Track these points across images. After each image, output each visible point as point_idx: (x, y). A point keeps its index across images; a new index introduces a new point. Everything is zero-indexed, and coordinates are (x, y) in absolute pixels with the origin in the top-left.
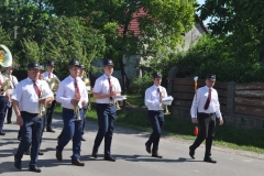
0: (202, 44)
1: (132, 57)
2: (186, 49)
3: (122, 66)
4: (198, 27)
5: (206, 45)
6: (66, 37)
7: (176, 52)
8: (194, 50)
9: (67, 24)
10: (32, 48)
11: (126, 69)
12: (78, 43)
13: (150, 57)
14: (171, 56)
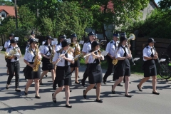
0: (154, 15)
1: (110, 26)
2: (144, 19)
3: (104, 31)
4: (151, 5)
5: (157, 15)
6: (68, 15)
7: (138, 21)
8: (149, 19)
9: (69, 6)
10: (48, 22)
11: (106, 33)
12: (76, 18)
13: (121, 25)
14: (134, 24)
